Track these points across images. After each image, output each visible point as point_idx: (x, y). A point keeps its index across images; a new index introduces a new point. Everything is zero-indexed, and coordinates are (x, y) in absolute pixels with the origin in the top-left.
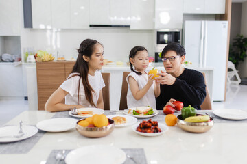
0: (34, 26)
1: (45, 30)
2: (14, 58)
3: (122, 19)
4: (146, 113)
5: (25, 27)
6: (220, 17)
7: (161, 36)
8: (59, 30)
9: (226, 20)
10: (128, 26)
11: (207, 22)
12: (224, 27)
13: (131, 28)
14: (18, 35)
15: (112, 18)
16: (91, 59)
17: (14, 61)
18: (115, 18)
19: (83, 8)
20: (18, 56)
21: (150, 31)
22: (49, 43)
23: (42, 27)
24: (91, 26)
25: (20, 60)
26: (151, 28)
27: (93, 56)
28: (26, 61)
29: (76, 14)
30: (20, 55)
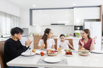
0: (33, 25)
1: (36, 26)
2: (26, 35)
3: (62, 22)
4: (69, 51)
5: (30, 25)
6: (98, 20)
7: (76, 27)
8: (41, 26)
9: (100, 21)
10: (64, 24)
11: (93, 22)
12: (100, 24)
13: (65, 25)
14: (28, 28)
15: (58, 22)
16: (48, 34)
17: (26, 36)
18: (60, 22)
19: (48, 18)
20: (27, 35)
21: (72, 26)
22: (37, 31)
23: (35, 25)
24: (51, 24)
25: (28, 36)
26: (72, 25)
27: (49, 34)
28: (30, 36)
29: (46, 21)
30: (28, 34)
